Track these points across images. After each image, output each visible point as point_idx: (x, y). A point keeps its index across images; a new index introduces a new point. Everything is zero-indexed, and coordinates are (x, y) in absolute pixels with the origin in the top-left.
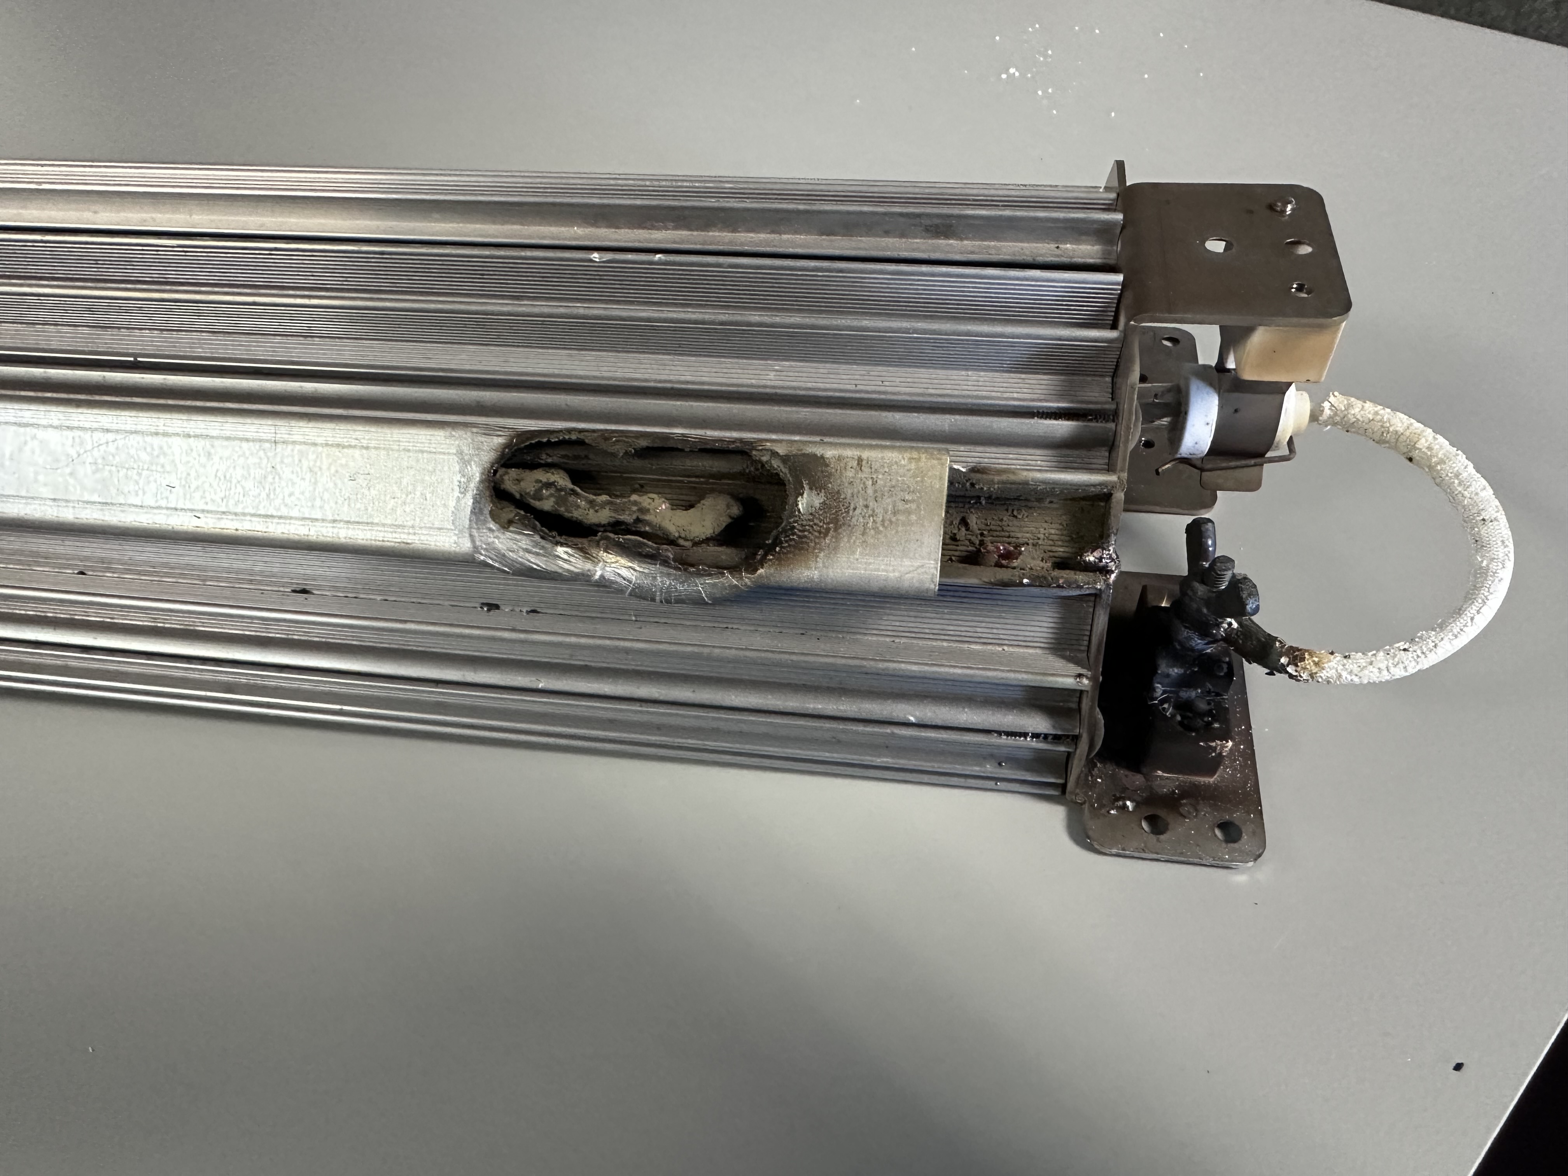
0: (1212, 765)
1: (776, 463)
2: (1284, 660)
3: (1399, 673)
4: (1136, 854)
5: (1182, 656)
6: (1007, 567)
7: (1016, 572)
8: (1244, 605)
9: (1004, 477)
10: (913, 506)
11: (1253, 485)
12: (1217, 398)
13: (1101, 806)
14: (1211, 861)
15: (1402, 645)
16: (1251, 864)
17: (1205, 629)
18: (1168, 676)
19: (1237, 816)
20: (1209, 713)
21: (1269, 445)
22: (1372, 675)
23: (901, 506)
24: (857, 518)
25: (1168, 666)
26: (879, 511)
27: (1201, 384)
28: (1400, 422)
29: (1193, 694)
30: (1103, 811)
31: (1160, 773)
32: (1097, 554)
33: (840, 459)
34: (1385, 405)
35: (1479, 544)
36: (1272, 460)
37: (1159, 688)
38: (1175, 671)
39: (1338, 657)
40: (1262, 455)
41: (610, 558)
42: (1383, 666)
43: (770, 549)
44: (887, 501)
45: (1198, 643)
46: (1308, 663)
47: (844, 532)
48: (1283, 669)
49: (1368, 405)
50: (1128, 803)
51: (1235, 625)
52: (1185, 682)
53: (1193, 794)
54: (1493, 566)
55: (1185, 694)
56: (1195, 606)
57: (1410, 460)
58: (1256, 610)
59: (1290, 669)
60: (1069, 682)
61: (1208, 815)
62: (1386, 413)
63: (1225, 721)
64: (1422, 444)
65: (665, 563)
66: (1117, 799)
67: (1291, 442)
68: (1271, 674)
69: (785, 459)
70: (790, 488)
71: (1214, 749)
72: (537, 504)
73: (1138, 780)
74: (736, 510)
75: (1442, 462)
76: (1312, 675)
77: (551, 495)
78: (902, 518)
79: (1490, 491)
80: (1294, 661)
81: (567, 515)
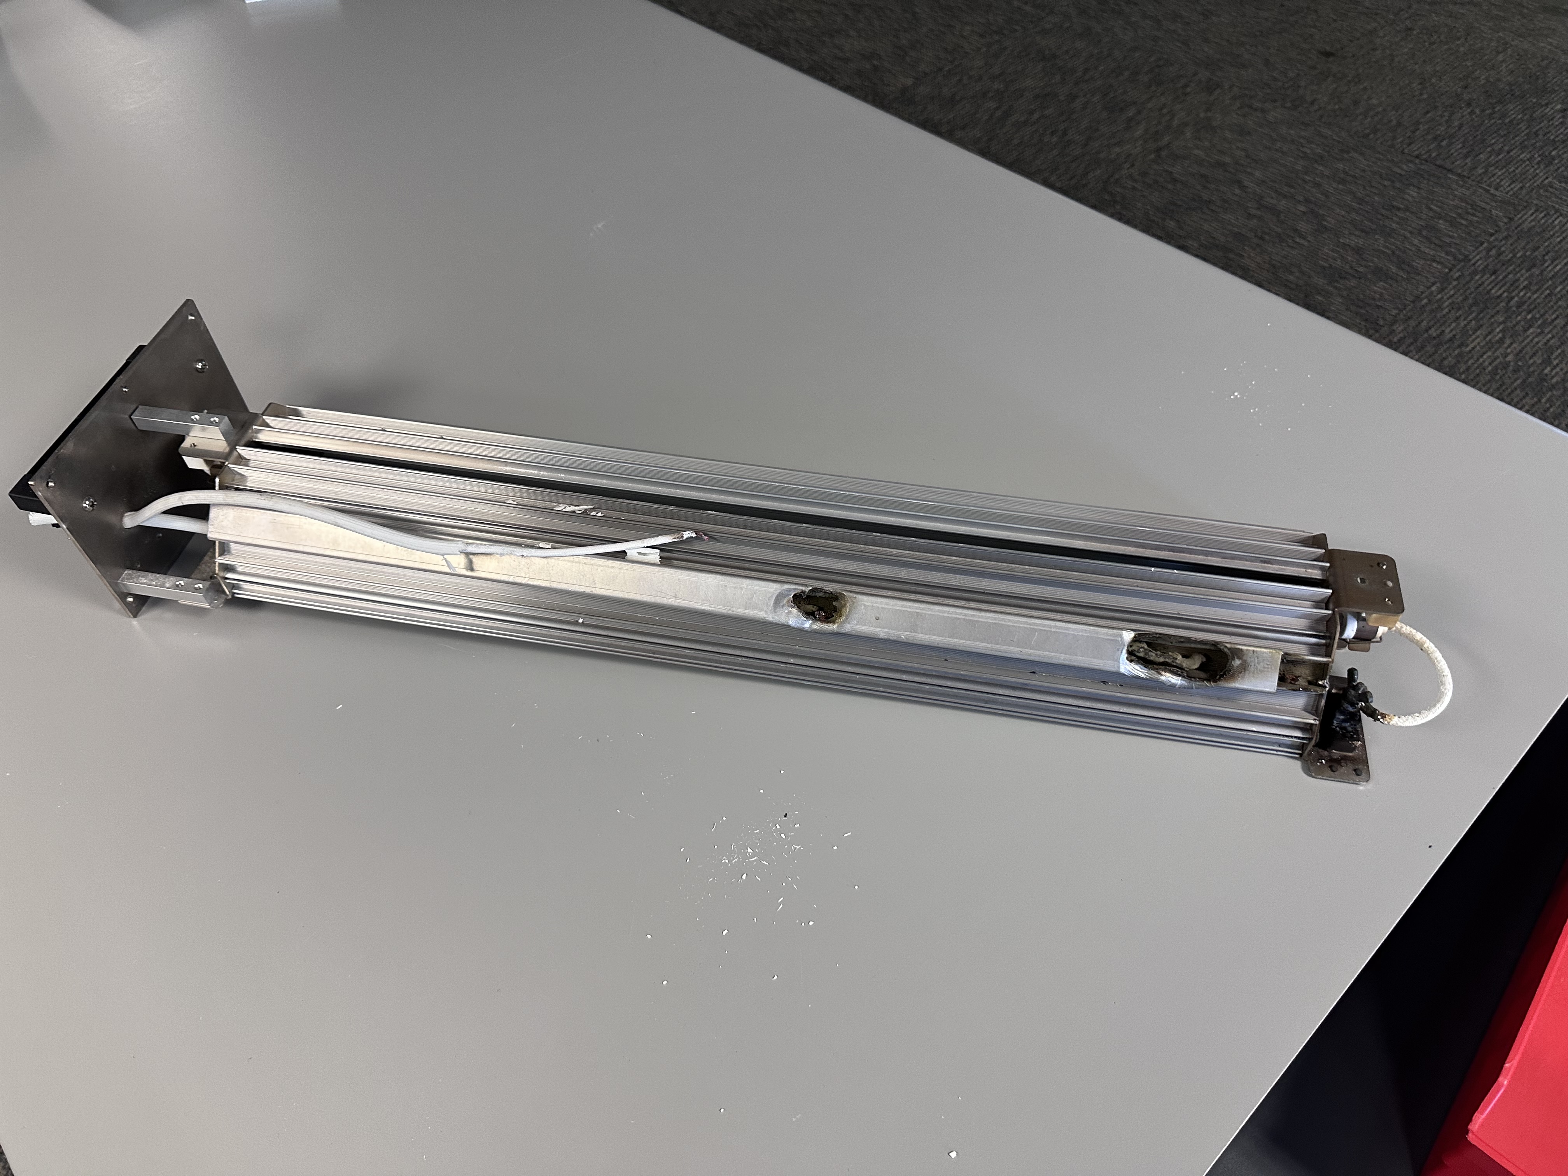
0: (1352, 750)
1: (1226, 650)
2: (1379, 717)
3: (1415, 724)
4: (1327, 778)
5: (1343, 713)
6: (1294, 684)
7: (1298, 686)
8: (1368, 700)
9: (1296, 657)
10: (1270, 666)
11: (1367, 650)
12: (1356, 623)
13: (1314, 762)
14: (1352, 781)
15: (1416, 714)
16: (1365, 783)
17: (1353, 705)
18: (1339, 718)
19: (1360, 767)
20: (1352, 732)
21: (1374, 637)
22: (1407, 724)
23: (1266, 666)
24: (1252, 668)
25: (1339, 715)
26: (1259, 667)
27: (1352, 617)
28: (1419, 636)
29: (1347, 725)
30: (1315, 763)
31: (1334, 751)
32: (1323, 681)
33: (1247, 650)
34: (1414, 629)
35: (1442, 683)
36: (1374, 642)
37: (1335, 722)
38: (1342, 717)
39: (1397, 717)
40: (1370, 640)
41: (1168, 674)
42: (1411, 721)
43: (1222, 676)
44: (1262, 664)
45: (1351, 709)
46: (1387, 718)
47: (1247, 672)
48: (1379, 720)
49: (1408, 628)
50: (1323, 761)
51: (1364, 704)
52: (1344, 721)
53: (1345, 758)
54: (1446, 691)
55: (1344, 725)
56: (1351, 697)
57: (1422, 650)
58: (1372, 702)
59: (1381, 720)
60: (1312, 722)
61: (1351, 767)
62: (1414, 631)
63: (1358, 735)
64: (1425, 646)
65: (1184, 677)
66: (1319, 759)
67: (1381, 638)
68: (1375, 721)
69: (1229, 649)
70: (1230, 658)
71: (1354, 744)
72: (1138, 654)
73: (1326, 753)
74: (1204, 660)
75: (1432, 653)
76: (1388, 723)
77: (1143, 651)
78: (1266, 670)
79: (1446, 665)
80: (1383, 718)
81: (1149, 659)
